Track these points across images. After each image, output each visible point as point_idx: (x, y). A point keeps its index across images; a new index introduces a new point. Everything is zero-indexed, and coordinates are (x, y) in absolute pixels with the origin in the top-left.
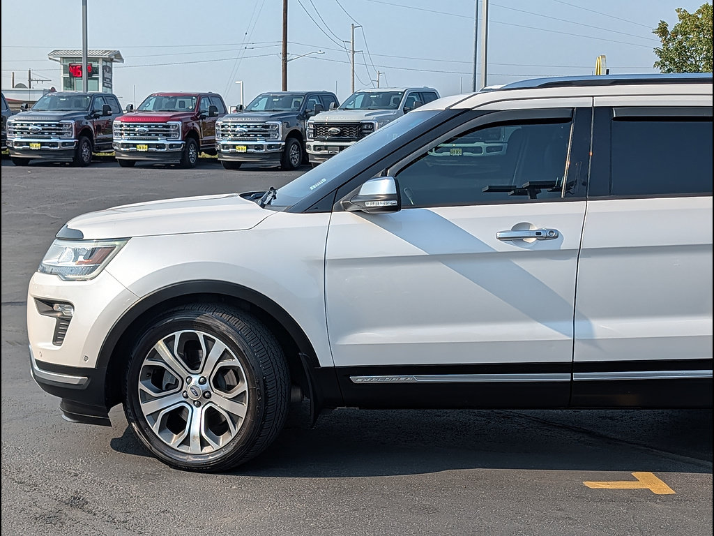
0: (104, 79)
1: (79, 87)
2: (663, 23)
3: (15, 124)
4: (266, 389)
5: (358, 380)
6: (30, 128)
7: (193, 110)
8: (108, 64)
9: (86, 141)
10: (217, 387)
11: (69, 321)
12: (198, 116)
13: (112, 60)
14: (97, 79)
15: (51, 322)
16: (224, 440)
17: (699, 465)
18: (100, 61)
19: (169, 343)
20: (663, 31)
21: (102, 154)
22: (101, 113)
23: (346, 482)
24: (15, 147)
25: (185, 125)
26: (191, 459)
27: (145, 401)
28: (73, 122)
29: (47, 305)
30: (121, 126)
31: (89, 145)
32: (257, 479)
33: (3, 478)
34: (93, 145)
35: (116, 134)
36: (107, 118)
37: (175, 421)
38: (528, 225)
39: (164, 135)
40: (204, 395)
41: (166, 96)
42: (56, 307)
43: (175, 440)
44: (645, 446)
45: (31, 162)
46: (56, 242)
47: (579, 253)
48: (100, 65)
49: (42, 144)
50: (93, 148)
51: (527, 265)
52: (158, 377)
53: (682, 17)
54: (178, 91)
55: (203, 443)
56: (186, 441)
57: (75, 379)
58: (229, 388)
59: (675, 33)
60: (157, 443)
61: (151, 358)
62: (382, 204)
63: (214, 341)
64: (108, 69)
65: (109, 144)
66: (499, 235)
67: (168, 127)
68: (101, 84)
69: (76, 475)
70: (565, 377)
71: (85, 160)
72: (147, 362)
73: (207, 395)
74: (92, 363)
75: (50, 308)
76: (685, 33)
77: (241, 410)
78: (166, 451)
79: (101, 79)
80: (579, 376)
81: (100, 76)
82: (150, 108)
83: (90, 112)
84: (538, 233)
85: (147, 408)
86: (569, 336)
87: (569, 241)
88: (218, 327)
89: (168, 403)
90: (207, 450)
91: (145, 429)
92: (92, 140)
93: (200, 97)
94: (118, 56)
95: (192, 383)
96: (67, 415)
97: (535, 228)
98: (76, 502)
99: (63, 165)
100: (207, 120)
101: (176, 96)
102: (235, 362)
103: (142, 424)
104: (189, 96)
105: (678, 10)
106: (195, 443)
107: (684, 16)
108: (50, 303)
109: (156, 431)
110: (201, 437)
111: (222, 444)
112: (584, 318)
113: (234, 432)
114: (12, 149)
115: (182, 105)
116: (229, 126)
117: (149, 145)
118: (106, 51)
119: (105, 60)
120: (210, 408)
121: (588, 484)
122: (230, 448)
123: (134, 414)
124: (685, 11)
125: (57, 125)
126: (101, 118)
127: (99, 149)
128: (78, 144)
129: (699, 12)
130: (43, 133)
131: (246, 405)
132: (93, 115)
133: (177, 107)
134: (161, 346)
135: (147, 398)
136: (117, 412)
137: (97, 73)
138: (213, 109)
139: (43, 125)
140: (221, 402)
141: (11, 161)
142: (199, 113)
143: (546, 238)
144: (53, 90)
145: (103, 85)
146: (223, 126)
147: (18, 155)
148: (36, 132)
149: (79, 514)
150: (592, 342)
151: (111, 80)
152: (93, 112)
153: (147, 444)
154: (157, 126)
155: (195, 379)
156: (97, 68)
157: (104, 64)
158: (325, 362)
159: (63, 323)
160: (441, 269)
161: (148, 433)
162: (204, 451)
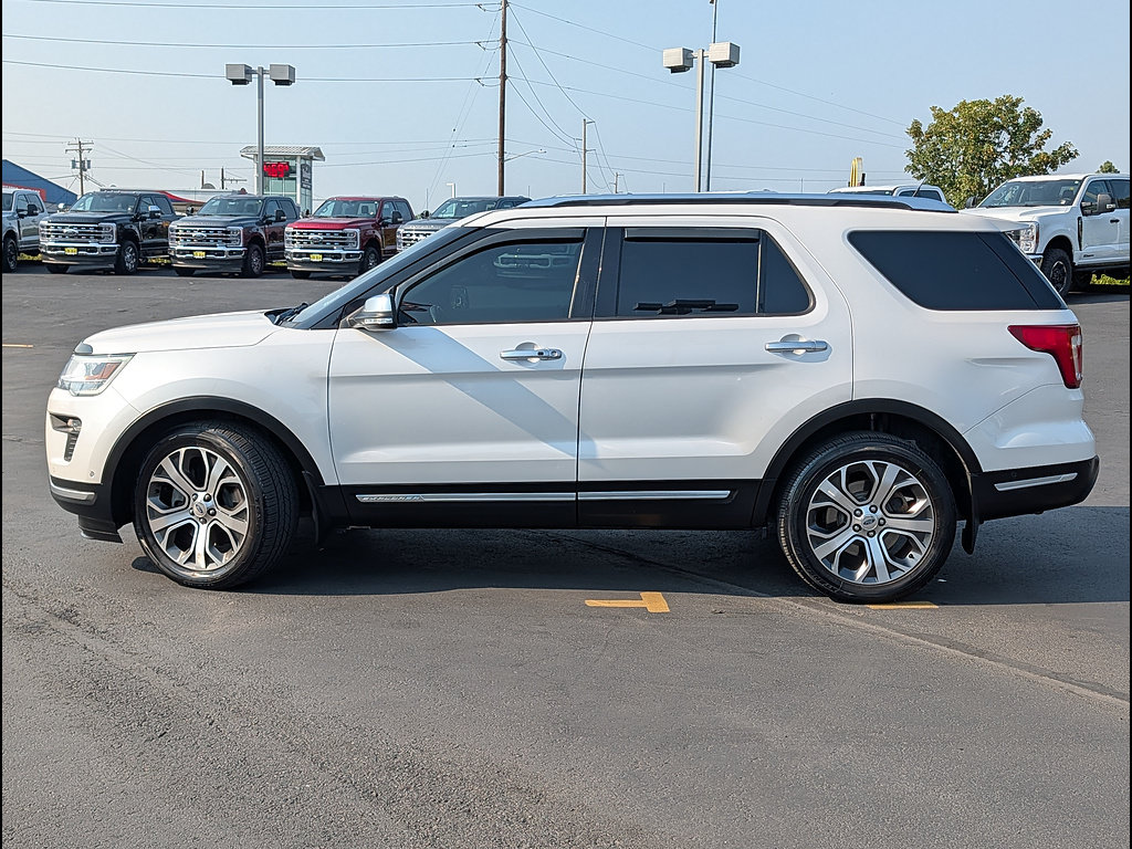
0: (302, 179)
1: (277, 188)
2: (916, 122)
3: (177, 231)
4: (265, 507)
5: (365, 498)
6: (194, 235)
7: (374, 216)
8: (307, 162)
9: (257, 249)
10: (222, 503)
11: (77, 436)
12: (379, 223)
13: (311, 158)
14: (295, 179)
15: (63, 437)
16: (226, 557)
17: (718, 587)
18: (299, 159)
19: (175, 459)
20: (916, 131)
21: (277, 263)
22: (274, 219)
23: (345, 600)
24: (178, 256)
25: (364, 233)
26: (198, 575)
27: (153, 518)
28: (241, 228)
29: (63, 420)
30: (294, 233)
31: (259, 254)
32: (260, 596)
33: (4, 589)
34: (265, 254)
35: (288, 242)
36: (281, 224)
37: (183, 537)
38: (533, 345)
39: (341, 244)
40: (208, 512)
41: (346, 200)
42: (70, 422)
43: (182, 557)
44: (676, 569)
45: (196, 272)
46: (75, 357)
47: (582, 373)
48: (297, 164)
49: (207, 252)
50: (264, 258)
51: (531, 385)
52: (167, 494)
53: (937, 116)
54: (360, 195)
55: (208, 561)
56: (192, 559)
57: (83, 495)
58: (231, 506)
59: (930, 134)
60: (164, 559)
61: (158, 475)
62: (379, 321)
63: (216, 458)
64: (307, 169)
65: (280, 252)
66: (504, 355)
67: (345, 235)
68: (299, 185)
69: (82, 590)
70: (570, 496)
71: (255, 270)
72: (154, 479)
73: (211, 513)
74: (97, 480)
75: (64, 424)
76: (940, 134)
77: (242, 527)
78: (173, 567)
79: (299, 179)
80: (584, 496)
81: (298, 176)
82: (329, 213)
83: (261, 217)
84: (541, 353)
85: (155, 525)
86: (573, 455)
87: (571, 362)
88: (219, 444)
89: (175, 520)
90: (211, 567)
91: (153, 545)
92: (264, 250)
93: (382, 201)
94: (318, 154)
95: (198, 500)
96: (85, 532)
97: (539, 348)
98: (68, 615)
99: (232, 276)
100: (390, 227)
101: (357, 201)
102: (236, 479)
103: (150, 540)
104: (371, 201)
105: (933, 109)
106: (200, 560)
107: (940, 115)
108: (65, 419)
109: (163, 546)
110: (206, 554)
111: (224, 562)
112: (588, 438)
113: (236, 548)
114: (174, 257)
115: (365, 210)
116: (411, 235)
117: (324, 255)
118: (304, 149)
119: (303, 158)
120: (215, 525)
121: (590, 603)
122: (233, 565)
123: (144, 532)
124: (940, 109)
125: (223, 232)
126: (274, 224)
127: (272, 258)
128: (247, 253)
129: (956, 110)
130: (208, 241)
131: (247, 523)
132: (266, 221)
133: (360, 212)
134: (166, 463)
135: (156, 515)
136: (127, 531)
137: (295, 172)
138: (397, 215)
139: (208, 231)
140: (225, 519)
141: (174, 271)
142: (381, 220)
143: (548, 358)
144: (243, 191)
145: (302, 186)
146: (404, 235)
147: (181, 264)
148: (201, 239)
149: (63, 625)
150: (595, 461)
151: (310, 181)
152: (265, 218)
153: (156, 561)
154: (332, 234)
155: (201, 495)
156: (295, 167)
157: (303, 162)
158: (330, 480)
159: (73, 437)
160: (446, 386)
161: (156, 550)
162: (208, 568)
